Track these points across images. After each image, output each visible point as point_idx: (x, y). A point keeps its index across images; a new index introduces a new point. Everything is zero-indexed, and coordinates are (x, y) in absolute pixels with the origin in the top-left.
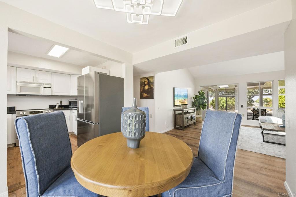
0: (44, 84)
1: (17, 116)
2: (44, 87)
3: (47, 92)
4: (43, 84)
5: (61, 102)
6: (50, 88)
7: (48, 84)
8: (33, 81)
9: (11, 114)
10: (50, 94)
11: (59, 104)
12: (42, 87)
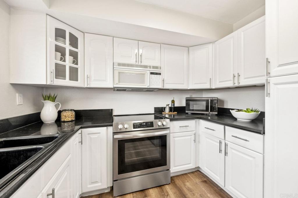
0: (152, 67)
1: (114, 133)
2: (152, 73)
3: (156, 83)
4: (150, 67)
5: (173, 102)
6: (160, 74)
7: (157, 68)
8: (136, 61)
9: (105, 128)
10: (160, 87)
11: (170, 106)
12: (149, 74)
